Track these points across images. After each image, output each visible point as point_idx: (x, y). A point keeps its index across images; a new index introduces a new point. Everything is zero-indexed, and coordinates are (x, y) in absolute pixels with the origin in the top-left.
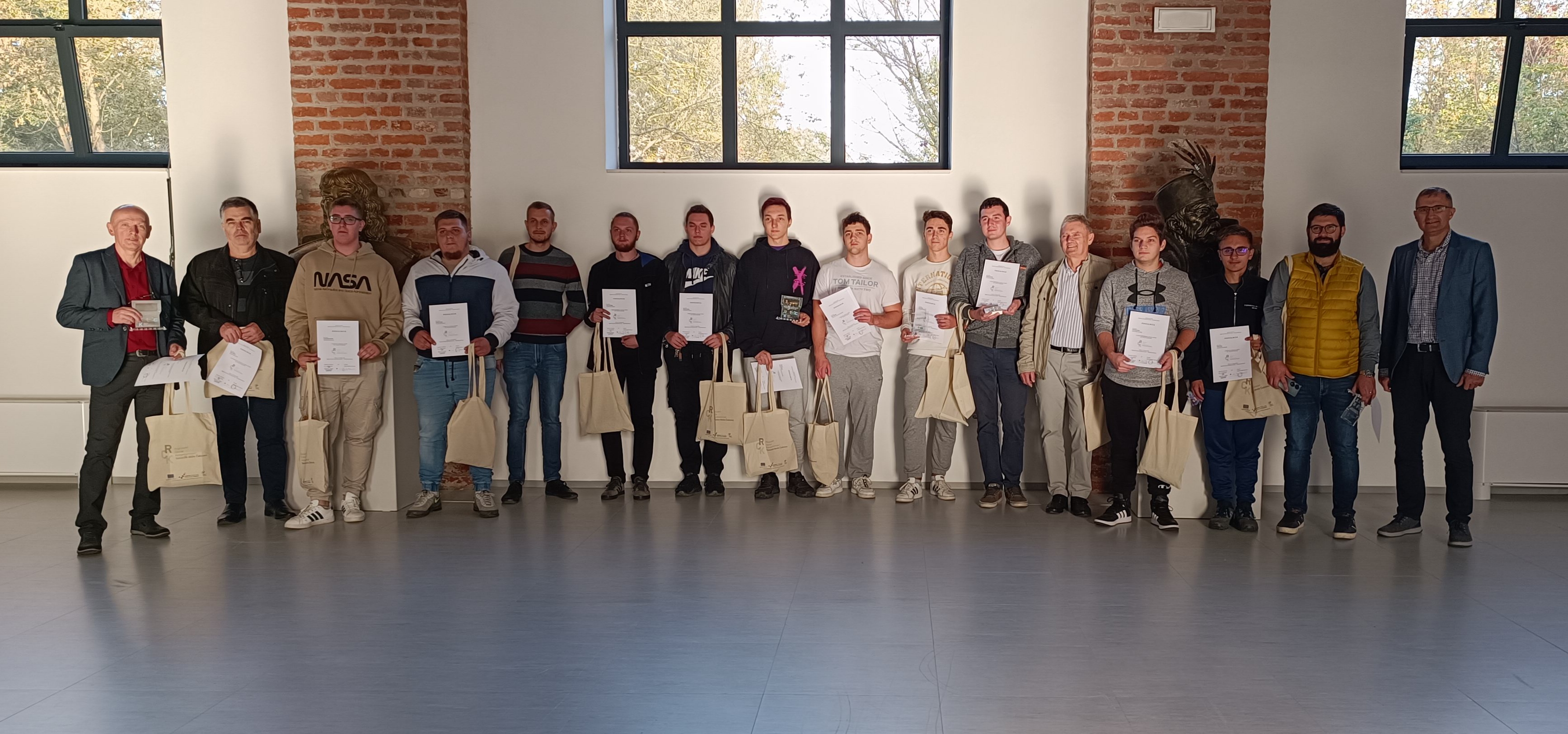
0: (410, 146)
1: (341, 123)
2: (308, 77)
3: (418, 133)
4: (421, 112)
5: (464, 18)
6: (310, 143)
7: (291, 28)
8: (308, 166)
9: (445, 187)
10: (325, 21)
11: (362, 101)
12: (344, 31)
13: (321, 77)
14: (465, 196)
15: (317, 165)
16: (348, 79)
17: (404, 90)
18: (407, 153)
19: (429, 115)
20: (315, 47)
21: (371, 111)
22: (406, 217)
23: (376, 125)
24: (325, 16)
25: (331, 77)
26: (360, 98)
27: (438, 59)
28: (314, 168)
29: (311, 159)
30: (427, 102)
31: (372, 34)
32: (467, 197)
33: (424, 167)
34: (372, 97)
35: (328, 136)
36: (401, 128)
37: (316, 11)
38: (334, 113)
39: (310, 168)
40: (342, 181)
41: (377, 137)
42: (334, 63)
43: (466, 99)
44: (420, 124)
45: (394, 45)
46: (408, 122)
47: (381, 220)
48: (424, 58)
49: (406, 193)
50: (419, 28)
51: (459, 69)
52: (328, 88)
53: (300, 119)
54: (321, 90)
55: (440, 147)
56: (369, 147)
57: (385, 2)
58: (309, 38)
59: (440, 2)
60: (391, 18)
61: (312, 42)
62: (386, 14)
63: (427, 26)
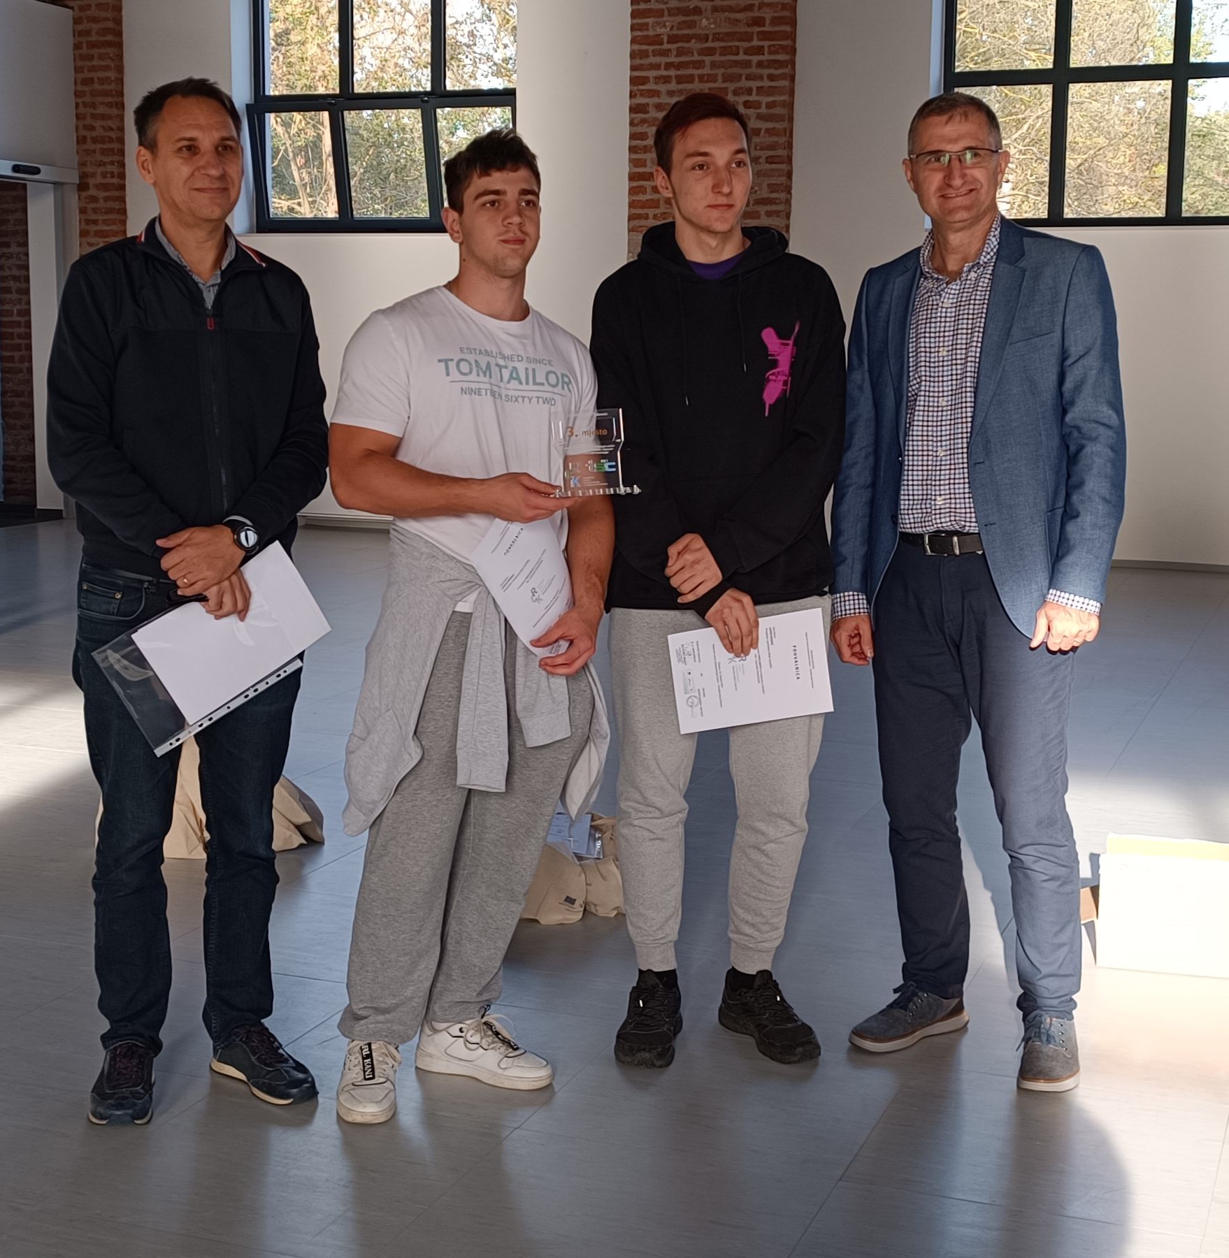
5: (792, 78)
6: (642, 207)
7: (632, 96)
10: (663, 88)
24: (663, 83)
27: (766, 120)
29: (642, 221)
37: (656, 78)
43: (789, 160)
50: (749, 91)
51: (785, 130)
53: (635, 184)
57: (719, 67)
58: (648, 104)
59: (771, 64)
60: (724, 81)
61: (651, 109)
62: (720, 78)
63: (758, 88)
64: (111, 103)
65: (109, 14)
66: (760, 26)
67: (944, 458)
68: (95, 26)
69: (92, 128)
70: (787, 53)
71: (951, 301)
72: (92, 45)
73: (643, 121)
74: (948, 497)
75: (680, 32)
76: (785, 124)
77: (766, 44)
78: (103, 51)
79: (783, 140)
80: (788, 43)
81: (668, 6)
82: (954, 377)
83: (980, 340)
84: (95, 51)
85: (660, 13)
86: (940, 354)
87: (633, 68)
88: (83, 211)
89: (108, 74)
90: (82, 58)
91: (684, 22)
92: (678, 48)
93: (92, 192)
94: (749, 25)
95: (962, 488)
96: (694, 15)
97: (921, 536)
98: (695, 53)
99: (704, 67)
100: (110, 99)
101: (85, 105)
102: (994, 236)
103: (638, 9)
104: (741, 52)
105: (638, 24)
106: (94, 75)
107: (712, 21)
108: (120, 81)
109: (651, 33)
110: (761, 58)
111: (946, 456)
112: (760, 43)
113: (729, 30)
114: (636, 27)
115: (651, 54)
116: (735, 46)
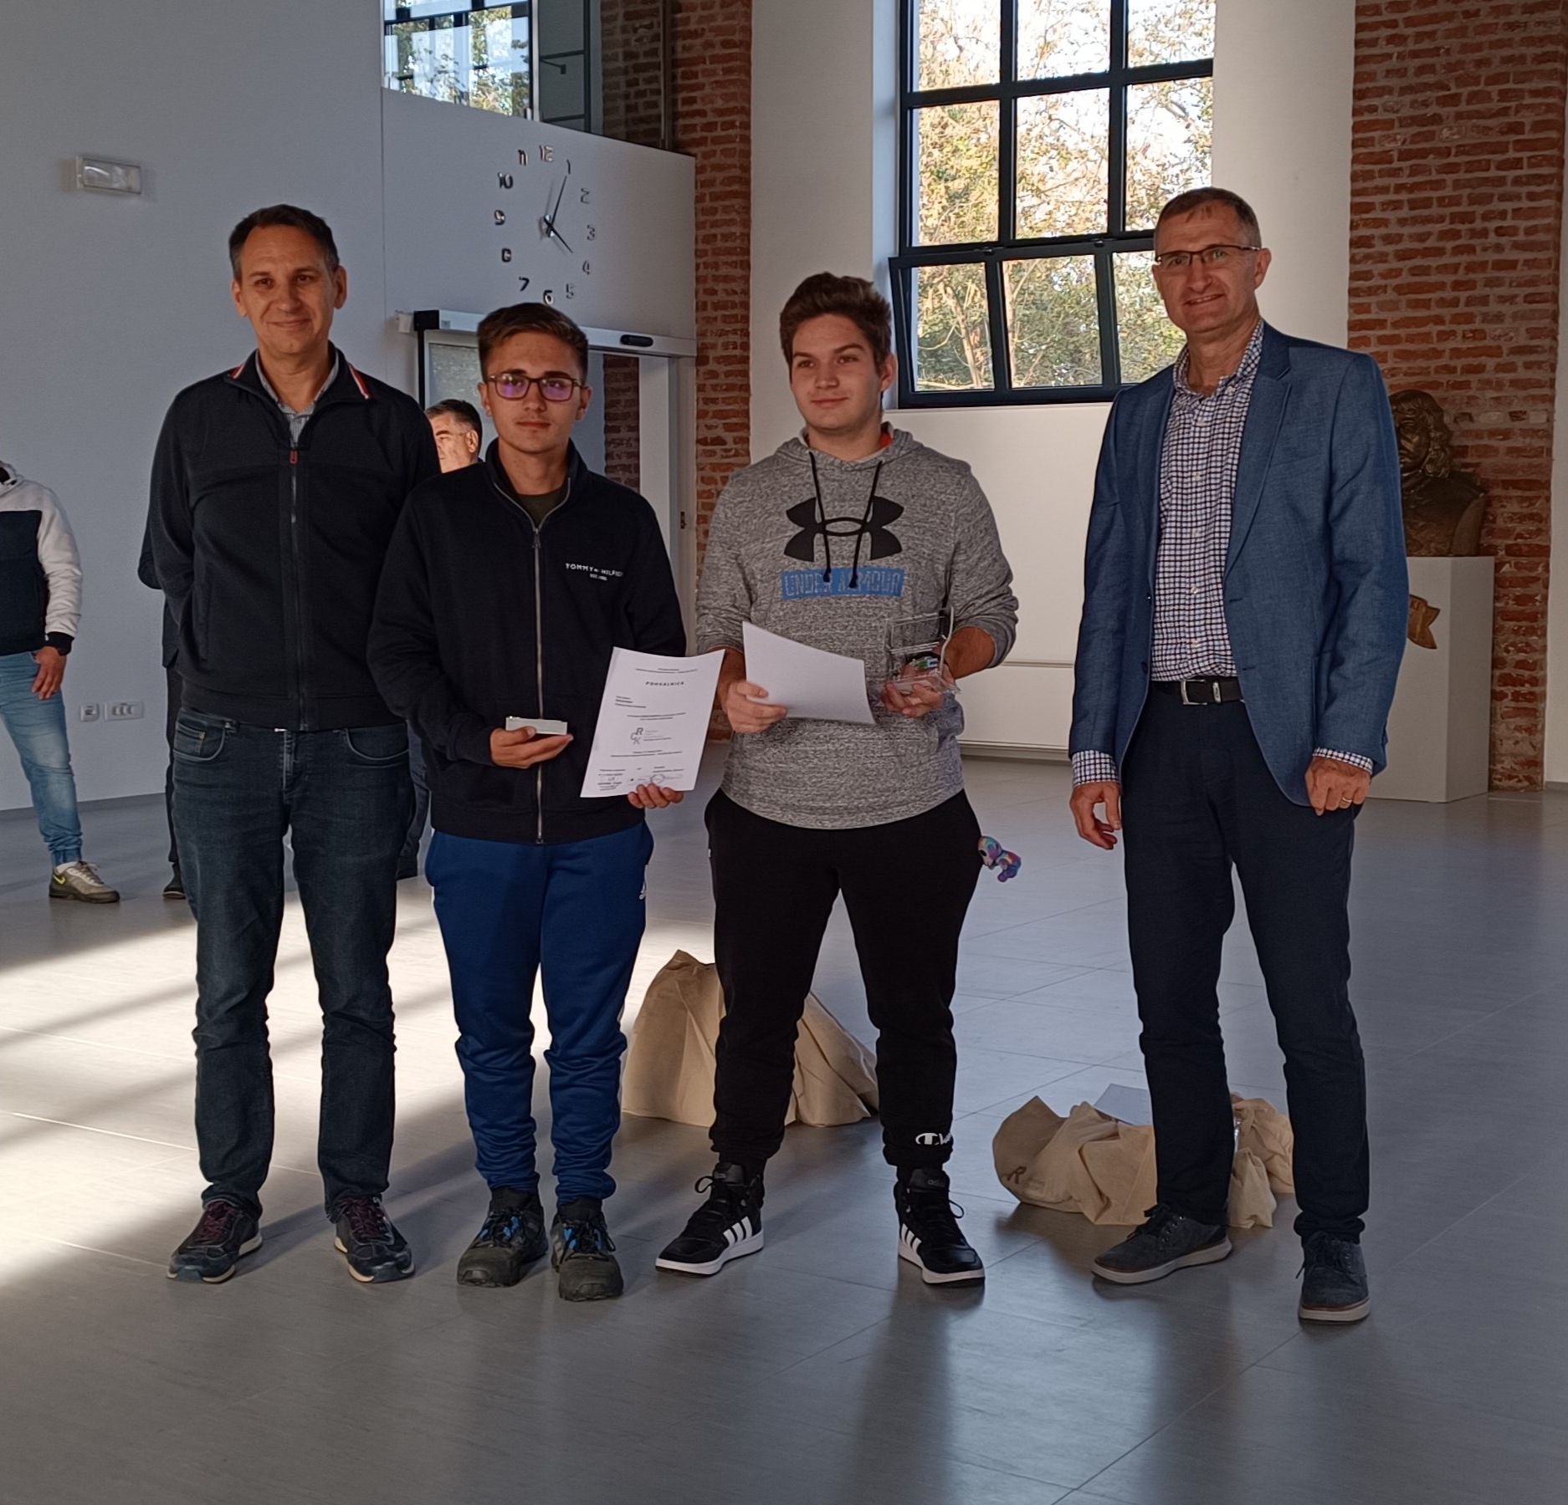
0: (1483, 359)
1: (1403, 336)
2: (1368, 283)
3: (1493, 344)
4: (1499, 318)
5: (1559, 197)
7: (1353, 226)
9: (1523, 409)
10: (1392, 215)
11: (1429, 308)
12: (1413, 225)
13: (1382, 282)
14: (1548, 420)
16: (1416, 283)
17: (1480, 291)
18: (1480, 369)
19: (1508, 320)
20: (1379, 247)
21: (1439, 320)
22: (1472, 447)
23: (1443, 336)
24: (1394, 209)
25: (1395, 282)
26: (1426, 304)
27: (1525, 250)
30: (1508, 304)
31: (1445, 226)
32: (1550, 420)
33: (1499, 386)
34: (1442, 303)
35: (1386, 353)
36: (1474, 338)
37: (1383, 204)
38: (1395, 325)
41: (1444, 351)
42: (1400, 264)
43: (1555, 298)
44: (1497, 333)
45: (1471, 238)
46: (1483, 331)
47: (1445, 452)
48: (1507, 251)
49: (1475, 418)
50: (1503, 215)
51: (1549, 261)
52: (1391, 295)
53: (1356, 334)
54: (1383, 297)
55: (1519, 360)
56: (1433, 364)
57: (1464, 187)
58: (1373, 237)
59: (1532, 180)
60: (1470, 205)
61: (1376, 242)
62: (1465, 201)
63: (1514, 210)
64: (735, 262)
65: (735, 161)
66: (1517, 133)
67: (1198, 596)
68: (720, 176)
69: (714, 292)
70: (1553, 165)
71: (1205, 419)
72: (715, 197)
73: (1367, 257)
74: (1204, 639)
75: (1414, 147)
76: (1549, 254)
77: (1525, 155)
78: (727, 203)
79: (1546, 273)
80: (1555, 152)
81: (1399, 115)
82: (1208, 505)
83: (1236, 462)
84: (718, 204)
85: (1389, 124)
86: (1194, 479)
87: (1354, 193)
88: (700, 388)
89: (733, 229)
90: (704, 211)
91: (1418, 134)
92: (1411, 166)
93: (712, 366)
94: (1503, 133)
95: (1220, 629)
96: (1432, 124)
98: (1434, 172)
99: (1444, 188)
100: (734, 258)
101: (706, 265)
102: (1255, 346)
103: (1362, 121)
104: (1492, 167)
105: (1361, 139)
106: (718, 231)
107: (1455, 130)
108: (746, 237)
109: (1377, 149)
110: (1518, 172)
111: (1200, 593)
112: (1518, 155)
113: (1477, 141)
114: (1359, 143)
115: (1377, 175)
116: (1484, 160)
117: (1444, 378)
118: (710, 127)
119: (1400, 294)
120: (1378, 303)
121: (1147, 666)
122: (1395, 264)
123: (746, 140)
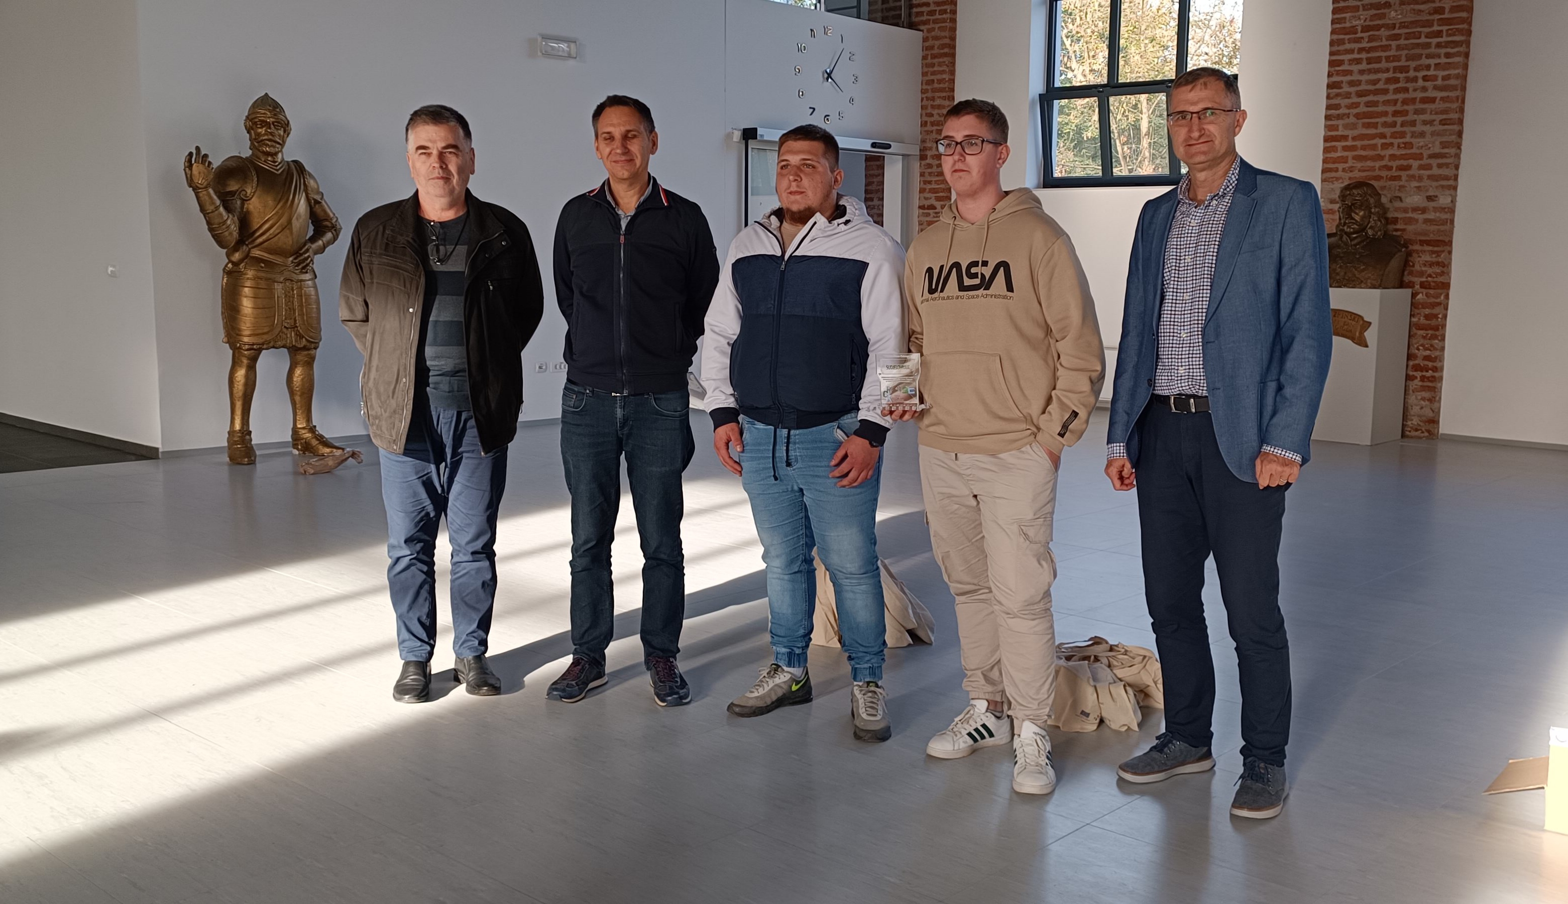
0: (1411, 162)
1: (1359, 146)
2: (1337, 112)
3: (1418, 151)
4: (1422, 134)
5: (1467, 55)
6: (1334, 163)
7: (1330, 75)
8: (1331, 180)
9: (1435, 194)
10: (1355, 68)
11: (1376, 128)
12: (1369, 74)
13: (1347, 111)
14: (1452, 201)
15: (1337, 179)
16: (1368, 112)
17: (1410, 117)
18: (1408, 168)
19: (1428, 136)
20: (1346, 89)
21: (1383, 136)
22: (1401, 218)
23: (1385, 146)
24: (1357, 64)
25: (1355, 111)
26: (1375, 125)
27: (1442, 91)
28: (1335, 182)
29: (1333, 174)
30: (1428, 126)
31: (1390, 75)
32: (1453, 202)
33: (1420, 178)
34: (1385, 124)
35: (1347, 157)
36: (1405, 148)
37: (1350, 60)
38: (1354, 139)
39: (1332, 182)
40: (1355, 192)
41: (1385, 156)
42: (1359, 100)
43: (1461, 122)
44: (1421, 144)
45: (1406, 83)
46: (1411, 143)
47: (1381, 222)
48: (1429, 91)
49: (1403, 199)
50: (1428, 67)
51: (1457, 98)
52: (1352, 120)
53: (1328, 145)
54: (1347, 121)
55: (1434, 162)
56: (1378, 164)
57: (1403, 49)
58: (1342, 82)
59: (1448, 44)
60: (1407, 61)
61: (1344, 85)
62: (1403, 58)
63: (1436, 65)
65: (947, 34)
66: (1440, 14)
68: (937, 43)
69: (931, 115)
70: (1463, 35)
71: (1196, 221)
72: (934, 57)
73: (1337, 95)
75: (1371, 23)
76: (1458, 93)
77: (1445, 28)
78: (941, 60)
79: (1455, 106)
80: (1465, 26)
81: (1363, 2)
82: (1194, 278)
83: (1216, 250)
84: (936, 61)
85: (1356, 9)
87: (1331, 54)
88: (922, 175)
89: (944, 76)
90: (927, 65)
91: (1375, 15)
92: (1369, 36)
93: (929, 161)
94: (1430, 14)
95: (1198, 361)
96: (1384, 8)
97: (1168, 397)
98: (1384, 39)
99: (1390, 50)
100: (944, 94)
101: (928, 99)
103: (1338, 7)
104: (1423, 36)
105: (1337, 19)
106: (935, 77)
108: (953, 81)
109: (1348, 25)
110: (1440, 40)
112: (1440, 28)
113: (1413, 19)
114: (1336, 21)
115: (1347, 42)
116: (1418, 32)
117: (1384, 173)
118: (932, 13)
119: (1358, 119)
120: (1343, 125)
121: (1151, 382)
122: (1355, 100)
123: (954, 21)
